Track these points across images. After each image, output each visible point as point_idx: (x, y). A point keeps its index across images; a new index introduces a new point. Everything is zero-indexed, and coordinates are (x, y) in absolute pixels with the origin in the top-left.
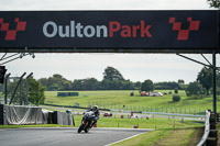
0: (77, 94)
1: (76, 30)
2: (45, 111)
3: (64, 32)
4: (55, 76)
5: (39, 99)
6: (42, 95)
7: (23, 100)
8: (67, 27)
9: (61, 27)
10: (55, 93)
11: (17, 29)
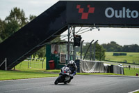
0: (126, 55)
1: (126, 13)
2: (106, 65)
3: (118, 15)
5: (101, 57)
6: (104, 54)
7: (92, 57)
8: (121, 11)
9: (116, 11)
10: (112, 53)
11: (89, 12)
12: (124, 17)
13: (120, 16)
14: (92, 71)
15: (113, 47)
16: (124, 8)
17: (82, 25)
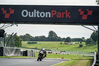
0: (36, 43)
2: (22, 50)
4: (27, 34)
6: (21, 43)
7: (12, 45)
10: (27, 42)
11: (10, 13)
12: (35, 16)
13: (32, 16)
14: (12, 55)
15: (27, 37)
16: (35, 10)
17: (5, 22)
